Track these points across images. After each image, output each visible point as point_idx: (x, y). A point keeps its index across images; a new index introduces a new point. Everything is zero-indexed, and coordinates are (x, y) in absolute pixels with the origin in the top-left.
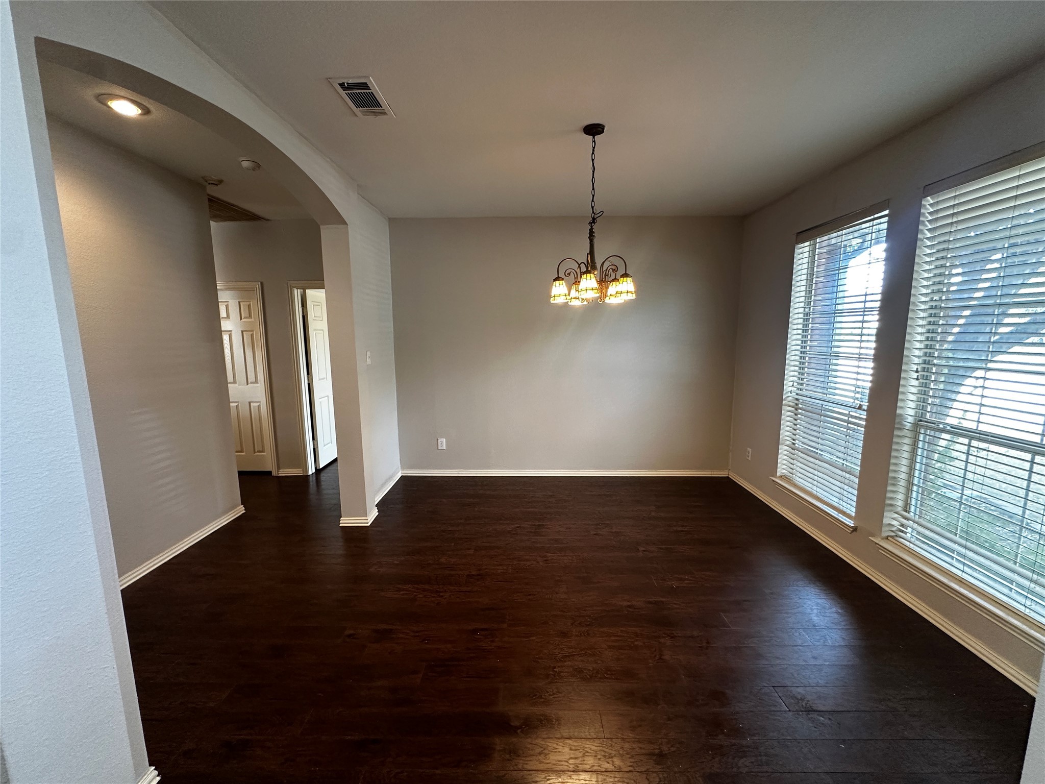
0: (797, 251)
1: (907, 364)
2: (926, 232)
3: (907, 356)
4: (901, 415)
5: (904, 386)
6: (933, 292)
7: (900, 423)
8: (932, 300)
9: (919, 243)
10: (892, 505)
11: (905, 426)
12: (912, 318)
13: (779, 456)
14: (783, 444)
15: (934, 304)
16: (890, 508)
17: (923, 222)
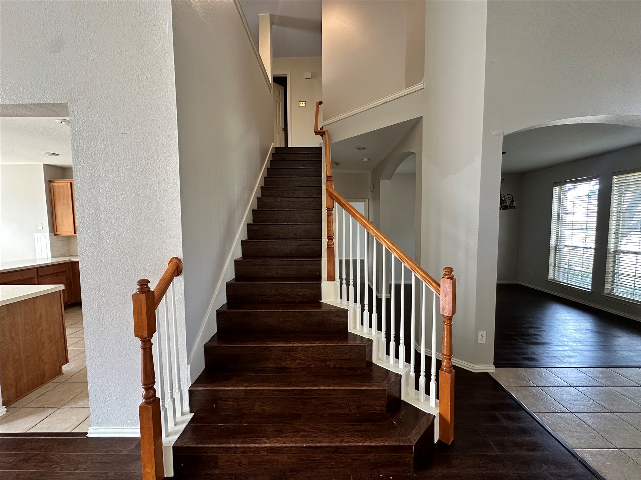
0: (554, 189)
1: (610, 231)
2: (615, 187)
3: (610, 228)
4: (609, 249)
5: (610, 239)
6: (618, 207)
7: (609, 252)
8: (618, 210)
9: (612, 191)
10: (607, 281)
11: (611, 253)
12: (611, 216)
13: (549, 271)
14: (550, 266)
15: (619, 211)
16: (607, 282)
17: (613, 184)
